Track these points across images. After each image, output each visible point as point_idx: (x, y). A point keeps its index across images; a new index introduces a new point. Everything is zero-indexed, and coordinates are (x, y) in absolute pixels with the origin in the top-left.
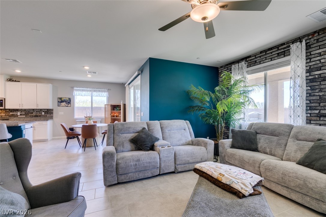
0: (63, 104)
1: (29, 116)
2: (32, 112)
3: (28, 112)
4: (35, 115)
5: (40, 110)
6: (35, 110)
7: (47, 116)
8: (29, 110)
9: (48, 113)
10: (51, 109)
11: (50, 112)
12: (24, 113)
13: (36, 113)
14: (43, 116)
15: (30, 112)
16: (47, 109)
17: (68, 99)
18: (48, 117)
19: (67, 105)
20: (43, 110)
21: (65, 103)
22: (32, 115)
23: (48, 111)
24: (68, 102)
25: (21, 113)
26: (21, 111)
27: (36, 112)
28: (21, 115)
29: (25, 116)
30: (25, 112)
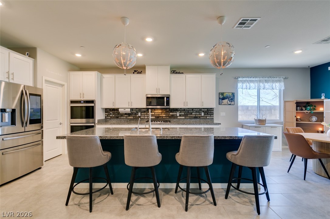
0: (225, 101)
1: (188, 117)
2: (191, 112)
3: (187, 112)
4: (194, 116)
5: (199, 110)
6: (194, 110)
7: (207, 117)
8: (188, 110)
9: (208, 114)
10: (211, 109)
11: (210, 112)
12: (183, 114)
13: (195, 114)
14: (203, 117)
15: (189, 112)
16: (207, 109)
17: (231, 94)
18: (208, 119)
19: (229, 103)
20: (203, 110)
21: (227, 100)
22: (191, 115)
23: (208, 111)
24: (232, 99)
25: (180, 114)
26: (181, 111)
27: (195, 112)
28: (180, 116)
29: (184, 117)
30: (184, 112)
